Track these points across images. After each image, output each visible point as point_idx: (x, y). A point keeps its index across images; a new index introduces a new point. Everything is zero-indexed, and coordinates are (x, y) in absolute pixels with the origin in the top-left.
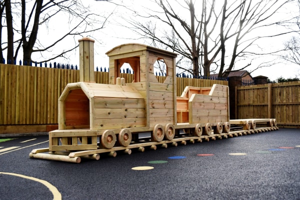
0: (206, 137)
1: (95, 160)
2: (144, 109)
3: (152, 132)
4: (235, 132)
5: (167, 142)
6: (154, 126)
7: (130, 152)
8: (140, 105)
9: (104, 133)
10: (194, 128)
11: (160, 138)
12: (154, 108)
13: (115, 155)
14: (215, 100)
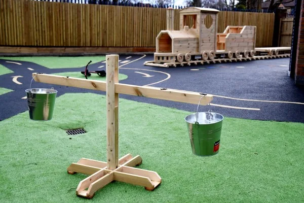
0: (235, 59)
1: (174, 67)
2: (198, 43)
3: (201, 55)
4: (259, 57)
5: (210, 61)
6: (203, 52)
7: (190, 65)
8: (196, 41)
9: (179, 55)
10: (227, 54)
11: (206, 59)
12: (203, 42)
13: (183, 65)
14: (244, 36)
